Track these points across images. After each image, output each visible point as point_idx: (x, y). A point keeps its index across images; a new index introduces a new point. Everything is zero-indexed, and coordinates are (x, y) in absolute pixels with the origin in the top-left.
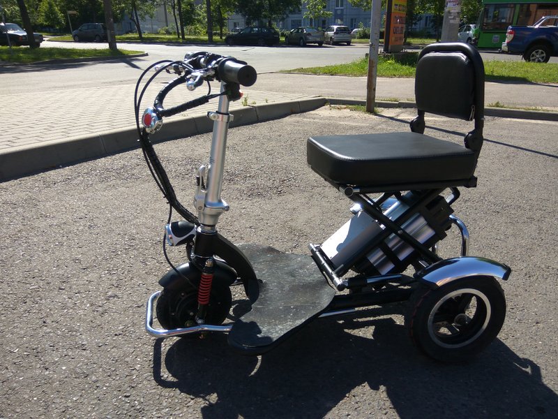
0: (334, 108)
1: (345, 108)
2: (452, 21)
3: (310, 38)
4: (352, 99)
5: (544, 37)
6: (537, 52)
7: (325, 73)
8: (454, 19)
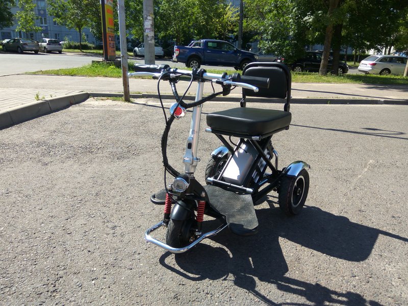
0: (99, 100)
1: (107, 99)
2: (150, 42)
3: (27, 47)
4: (108, 93)
5: (194, 53)
6: (193, 62)
7: (66, 75)
8: (151, 40)
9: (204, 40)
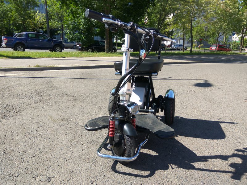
6: (19, 47)
9: (25, 33)
